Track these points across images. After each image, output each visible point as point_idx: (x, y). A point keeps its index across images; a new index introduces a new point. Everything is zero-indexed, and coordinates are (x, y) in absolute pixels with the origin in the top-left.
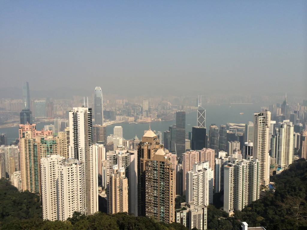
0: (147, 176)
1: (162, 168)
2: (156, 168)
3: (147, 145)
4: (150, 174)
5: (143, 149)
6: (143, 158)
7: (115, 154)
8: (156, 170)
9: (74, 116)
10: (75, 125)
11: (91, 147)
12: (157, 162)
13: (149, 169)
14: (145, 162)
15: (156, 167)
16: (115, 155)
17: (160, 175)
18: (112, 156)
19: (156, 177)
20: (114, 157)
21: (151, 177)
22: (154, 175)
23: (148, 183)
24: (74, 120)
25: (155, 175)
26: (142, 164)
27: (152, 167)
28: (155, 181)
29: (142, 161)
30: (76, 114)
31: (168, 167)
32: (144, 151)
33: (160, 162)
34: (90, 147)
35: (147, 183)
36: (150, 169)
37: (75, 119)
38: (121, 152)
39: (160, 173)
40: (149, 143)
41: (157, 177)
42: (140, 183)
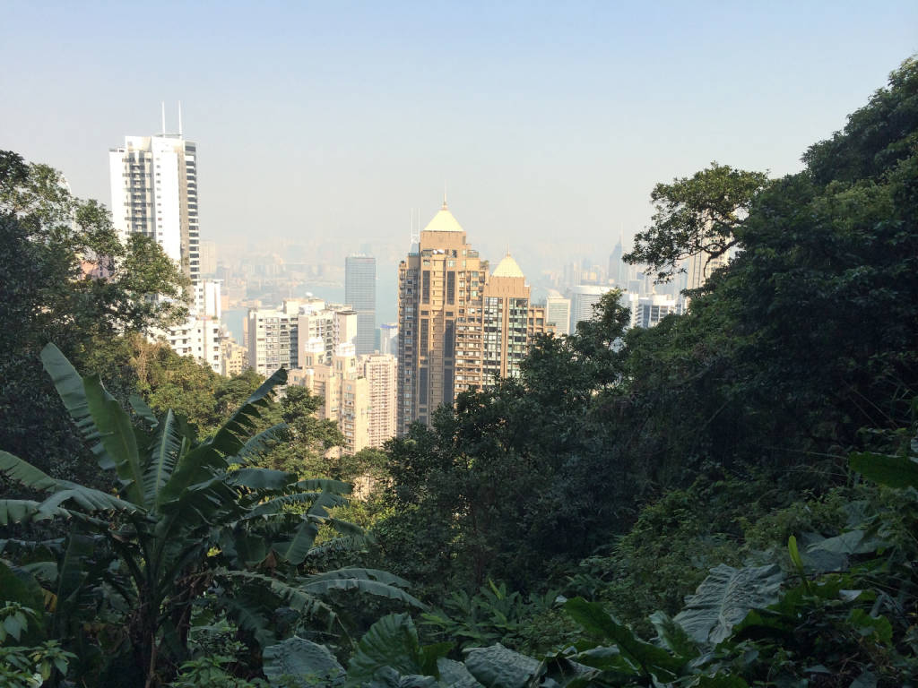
0: (460, 354)
1: (516, 320)
2: (494, 325)
3: (442, 257)
4: (471, 346)
5: (427, 274)
6: (428, 303)
7: (285, 316)
8: (494, 330)
9: (132, 168)
10: (137, 201)
11: (201, 290)
12: (500, 301)
13: (467, 327)
14: (432, 316)
15: (496, 320)
16: (286, 320)
17: (510, 346)
18: (275, 320)
19: (494, 355)
20: (283, 327)
21: (477, 354)
22: (486, 346)
23: (465, 377)
24: (134, 182)
25: (489, 347)
26: (425, 322)
27: (480, 320)
28: (490, 367)
29: (425, 313)
30: (142, 160)
31: (539, 315)
32: (432, 279)
33: (512, 301)
34: (195, 287)
35: (459, 378)
36: (472, 329)
37: (138, 178)
38: (308, 308)
39: (511, 337)
40: (447, 252)
41: (499, 354)
42: (408, 395)
